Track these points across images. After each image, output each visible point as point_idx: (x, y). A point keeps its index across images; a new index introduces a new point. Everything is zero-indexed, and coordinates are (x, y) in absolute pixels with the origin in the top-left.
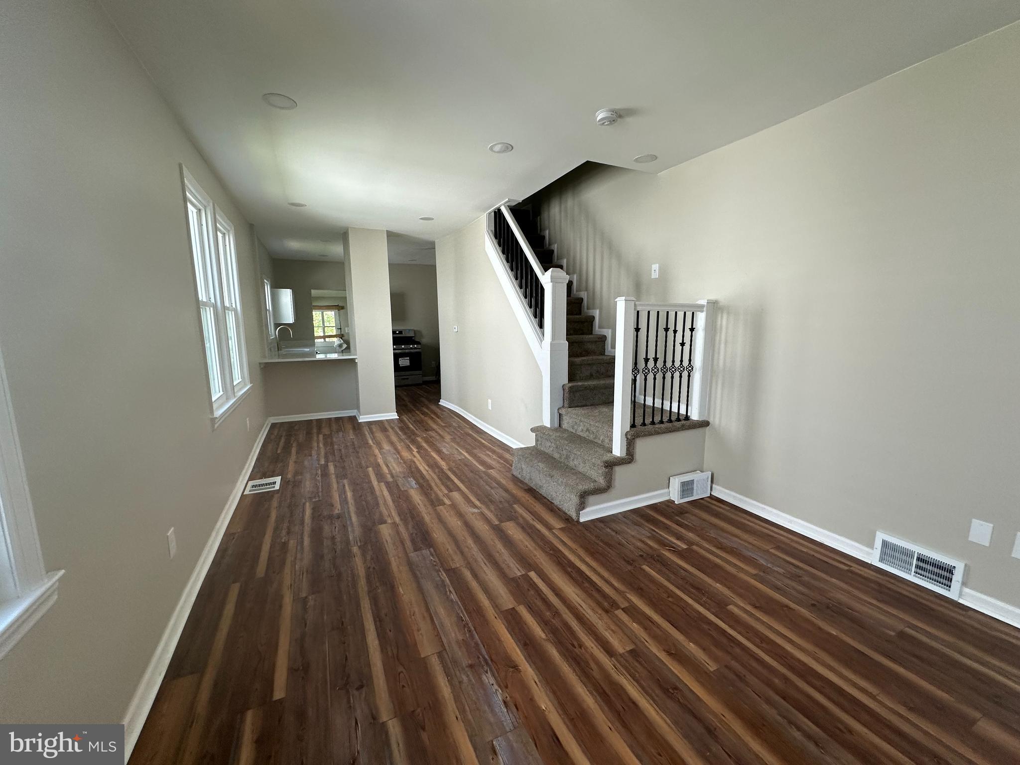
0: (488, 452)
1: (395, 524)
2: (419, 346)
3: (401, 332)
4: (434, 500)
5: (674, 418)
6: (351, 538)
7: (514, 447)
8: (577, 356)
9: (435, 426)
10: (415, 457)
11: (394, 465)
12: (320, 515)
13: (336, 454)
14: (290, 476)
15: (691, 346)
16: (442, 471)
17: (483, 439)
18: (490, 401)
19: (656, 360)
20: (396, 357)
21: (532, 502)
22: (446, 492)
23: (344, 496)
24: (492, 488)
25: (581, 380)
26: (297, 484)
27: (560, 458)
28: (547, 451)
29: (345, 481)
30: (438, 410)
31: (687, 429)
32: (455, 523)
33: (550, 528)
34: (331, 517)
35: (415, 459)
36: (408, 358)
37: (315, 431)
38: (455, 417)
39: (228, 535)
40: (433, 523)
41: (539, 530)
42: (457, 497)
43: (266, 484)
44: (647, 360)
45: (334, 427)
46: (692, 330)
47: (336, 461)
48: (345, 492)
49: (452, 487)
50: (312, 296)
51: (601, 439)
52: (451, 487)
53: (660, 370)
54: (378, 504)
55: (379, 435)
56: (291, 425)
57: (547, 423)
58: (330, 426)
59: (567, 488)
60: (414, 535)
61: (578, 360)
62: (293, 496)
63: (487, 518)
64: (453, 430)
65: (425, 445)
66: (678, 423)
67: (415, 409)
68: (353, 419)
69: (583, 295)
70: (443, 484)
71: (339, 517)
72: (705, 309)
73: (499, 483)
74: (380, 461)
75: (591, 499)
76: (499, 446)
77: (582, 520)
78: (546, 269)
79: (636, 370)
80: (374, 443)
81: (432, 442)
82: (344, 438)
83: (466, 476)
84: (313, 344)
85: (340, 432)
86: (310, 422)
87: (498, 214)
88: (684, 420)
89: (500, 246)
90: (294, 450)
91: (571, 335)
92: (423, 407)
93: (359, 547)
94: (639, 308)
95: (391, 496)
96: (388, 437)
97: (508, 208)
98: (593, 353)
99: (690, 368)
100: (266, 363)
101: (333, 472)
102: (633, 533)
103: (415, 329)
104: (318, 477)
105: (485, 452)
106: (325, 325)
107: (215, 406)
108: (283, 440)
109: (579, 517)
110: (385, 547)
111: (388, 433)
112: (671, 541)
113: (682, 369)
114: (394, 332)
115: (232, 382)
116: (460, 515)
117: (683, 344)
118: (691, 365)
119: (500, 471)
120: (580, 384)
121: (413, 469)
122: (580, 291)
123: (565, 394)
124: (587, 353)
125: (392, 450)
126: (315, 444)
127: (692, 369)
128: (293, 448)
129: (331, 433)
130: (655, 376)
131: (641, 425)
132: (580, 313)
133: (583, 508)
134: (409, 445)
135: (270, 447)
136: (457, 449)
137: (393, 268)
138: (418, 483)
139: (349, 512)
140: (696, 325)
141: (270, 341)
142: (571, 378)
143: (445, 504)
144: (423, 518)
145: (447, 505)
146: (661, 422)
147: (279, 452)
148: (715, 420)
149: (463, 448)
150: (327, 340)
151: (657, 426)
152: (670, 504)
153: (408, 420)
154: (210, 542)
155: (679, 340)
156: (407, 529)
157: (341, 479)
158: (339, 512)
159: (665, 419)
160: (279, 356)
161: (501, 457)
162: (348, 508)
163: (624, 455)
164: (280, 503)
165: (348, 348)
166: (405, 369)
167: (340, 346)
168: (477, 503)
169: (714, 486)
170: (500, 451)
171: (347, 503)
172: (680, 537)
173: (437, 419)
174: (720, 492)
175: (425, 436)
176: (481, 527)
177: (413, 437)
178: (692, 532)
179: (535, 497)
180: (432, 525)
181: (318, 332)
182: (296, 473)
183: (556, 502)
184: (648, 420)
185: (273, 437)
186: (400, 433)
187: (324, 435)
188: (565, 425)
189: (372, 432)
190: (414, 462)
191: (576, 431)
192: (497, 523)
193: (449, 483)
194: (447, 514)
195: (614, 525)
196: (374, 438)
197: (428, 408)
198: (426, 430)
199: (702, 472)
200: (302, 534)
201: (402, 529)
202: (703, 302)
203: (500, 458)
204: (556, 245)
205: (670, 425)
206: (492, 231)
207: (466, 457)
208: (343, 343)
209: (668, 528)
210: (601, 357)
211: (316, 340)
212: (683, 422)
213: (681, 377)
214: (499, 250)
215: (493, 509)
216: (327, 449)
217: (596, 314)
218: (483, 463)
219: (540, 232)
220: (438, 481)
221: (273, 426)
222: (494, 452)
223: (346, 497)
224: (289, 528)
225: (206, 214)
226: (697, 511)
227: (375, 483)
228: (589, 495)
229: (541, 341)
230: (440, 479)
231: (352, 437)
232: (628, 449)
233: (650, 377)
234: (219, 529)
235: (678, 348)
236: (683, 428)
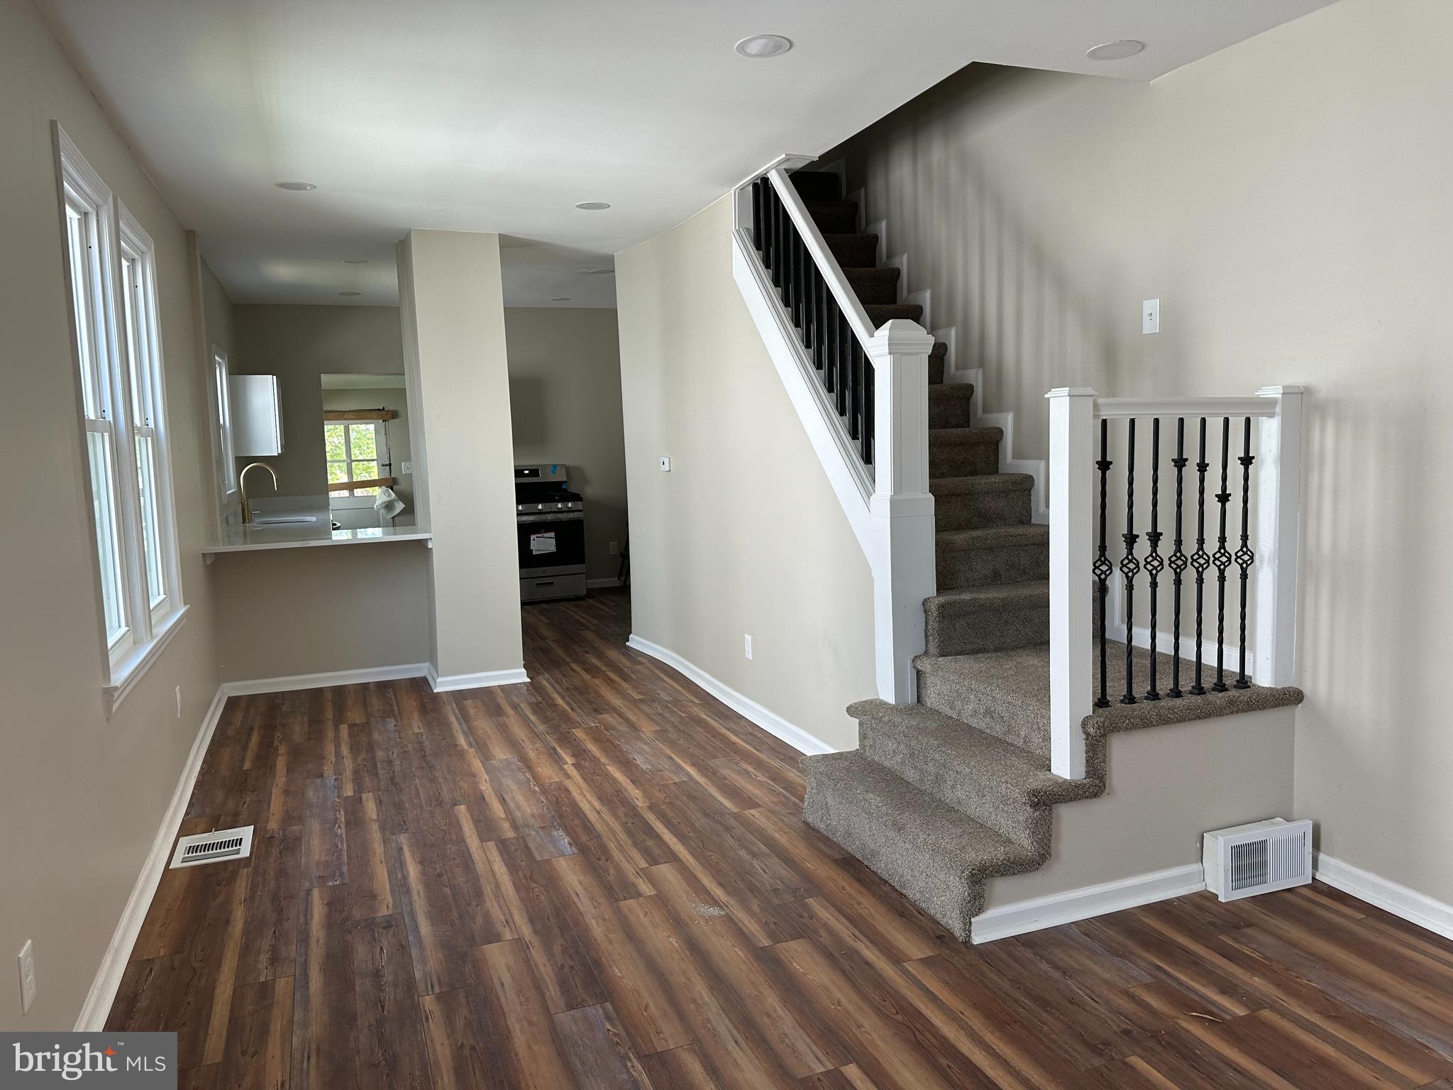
0: (745, 766)
1: (520, 945)
2: (579, 505)
3: (534, 472)
4: (615, 885)
5: (1208, 681)
6: (418, 975)
7: (809, 752)
8: (960, 528)
9: (616, 701)
10: (568, 777)
11: (520, 798)
12: (345, 920)
13: (381, 772)
14: (273, 825)
15: (1245, 501)
16: (633, 812)
17: (733, 732)
18: (748, 638)
19: (1155, 537)
20: (525, 532)
21: (852, 892)
22: (643, 864)
23: (399, 875)
24: (754, 855)
25: (971, 586)
26: (290, 845)
27: (921, 781)
28: (887, 764)
29: (403, 839)
30: (624, 660)
31: (1244, 711)
32: (663, 940)
33: (897, 958)
34: (370, 924)
35: (568, 783)
36: (552, 534)
37: (329, 714)
38: (666, 679)
39: (138, 964)
40: (610, 942)
41: (867, 963)
42: (670, 877)
43: (221, 845)
44: (1131, 539)
45: (376, 704)
46: (1247, 461)
47: (379, 790)
48: (402, 865)
49: (657, 851)
50: (323, 388)
51: (1023, 734)
52: (656, 854)
53: (1166, 562)
54: (479, 894)
55: (483, 725)
56: (273, 702)
57: (888, 695)
58: (365, 704)
59: (938, 858)
60: (566, 970)
61: (960, 538)
62: (282, 873)
63: (740, 929)
64: (660, 711)
65: (592, 747)
66: (1220, 695)
67: (568, 660)
68: (420, 686)
69: (974, 377)
70: (635, 844)
71: (389, 924)
72: (1278, 409)
73: (770, 843)
74: (486, 787)
75: (1000, 886)
76: (773, 749)
77: (977, 939)
78: (878, 322)
79: (1103, 563)
80: (471, 745)
81: (611, 742)
82: (399, 732)
83: (693, 825)
84: (324, 505)
85: (389, 717)
86: (317, 694)
87: (762, 189)
88: (1235, 687)
89: (767, 267)
90: (281, 764)
91: (943, 475)
92: (587, 652)
93: (439, 997)
94: (1105, 414)
95: (511, 874)
96: (504, 730)
97: (786, 176)
98: (1001, 519)
99: (1246, 558)
100: (217, 555)
101: (374, 817)
102: (1107, 976)
103: (568, 463)
104: (340, 827)
105: (737, 764)
106: (353, 458)
107: (112, 659)
108: (255, 739)
109: (970, 931)
110: (498, 997)
111: (505, 718)
112: (1202, 997)
113: (1224, 559)
114: (518, 473)
115: (146, 603)
116: (678, 923)
117: (1224, 498)
118: (1248, 550)
119: (773, 812)
120: (966, 596)
121: (564, 808)
122: (965, 368)
123: (931, 622)
124: (986, 519)
125: (514, 760)
126: (330, 749)
127: (1252, 558)
128: (280, 758)
129: (368, 723)
130: (1154, 578)
131: (1122, 701)
132: (966, 423)
133: (980, 910)
134: (554, 749)
135: (226, 755)
136: (671, 758)
137: (515, 316)
138: (575, 842)
139: (412, 914)
140: (1258, 448)
141: (225, 501)
142: (943, 584)
143: (640, 895)
144: (587, 929)
145: (645, 897)
146: (1176, 693)
147: (245, 768)
148: (1317, 686)
149: (684, 753)
150: (358, 492)
151: (1163, 703)
152: (1204, 902)
153: (553, 687)
154: (100, 980)
155: (1213, 487)
156: (550, 955)
157: (393, 834)
158: (391, 912)
159: (1186, 683)
160: (246, 536)
161: (776, 777)
162: (411, 903)
163: (1080, 774)
164: (253, 889)
165: (410, 510)
166: (545, 560)
167: (389, 506)
168: (718, 892)
169: (1322, 857)
170: (775, 763)
171: (408, 892)
172: (1228, 988)
173: (623, 683)
174: (1337, 874)
175: (593, 725)
176: (727, 952)
177: (564, 728)
178: (1263, 975)
179: (860, 881)
181: (337, 474)
182: (290, 818)
183: (913, 894)
184: (1141, 689)
185: (231, 732)
186: (533, 718)
187: (352, 726)
188: (932, 699)
189: (465, 717)
190: (567, 790)
191: (959, 714)
192: (766, 942)
193: (650, 843)
194: (645, 921)
195: (1059, 955)
196: (470, 731)
197: (600, 656)
198: (596, 710)
199: (1288, 820)
200: (306, 964)
201: (538, 955)
202: (1274, 392)
203: (773, 780)
204: (905, 257)
205: (1199, 699)
206: (748, 230)
207: (692, 779)
208: (394, 500)
209: (1197, 964)
210: (1020, 530)
211: (333, 494)
212: (1233, 693)
213: (1222, 579)
214: (766, 275)
215: (756, 908)
216: (360, 758)
217: (1007, 422)
218: (733, 792)
219: (867, 224)
220: (622, 836)
221: (232, 703)
222: (759, 764)
223: (405, 878)
224: (274, 950)
225: (98, 221)
226: (1275, 922)
227: (473, 841)
228: (993, 876)
229: (869, 497)
230: (629, 832)
231: (417, 731)
232: (1089, 762)
233: (1142, 580)
234: (117, 952)
235: (1213, 507)
236: (1235, 708)
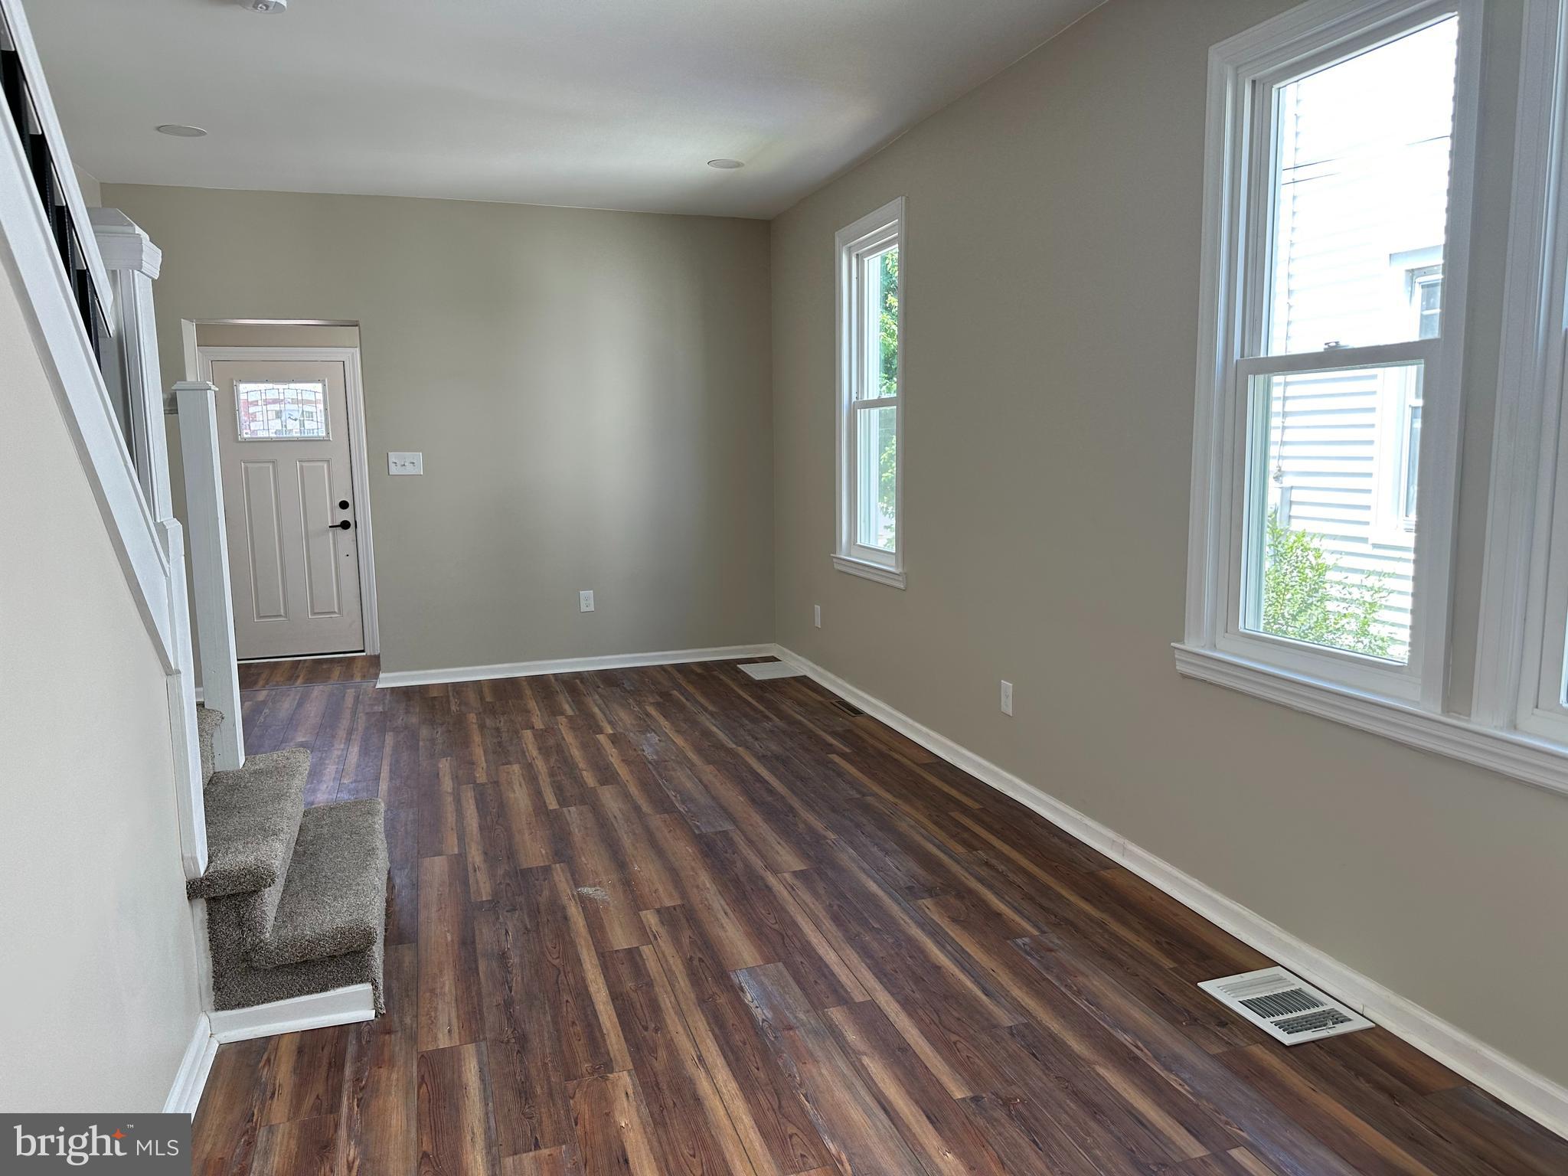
4: (684, 921)
32: (646, 869)
40: (693, 869)
52: (625, 968)
60: (729, 851)
63: (571, 876)
156: (744, 861)
168: (574, 912)
176: (593, 859)
180: (693, 864)
192: (557, 867)
193: (628, 986)
201: (756, 861)
230: (655, 1008)
